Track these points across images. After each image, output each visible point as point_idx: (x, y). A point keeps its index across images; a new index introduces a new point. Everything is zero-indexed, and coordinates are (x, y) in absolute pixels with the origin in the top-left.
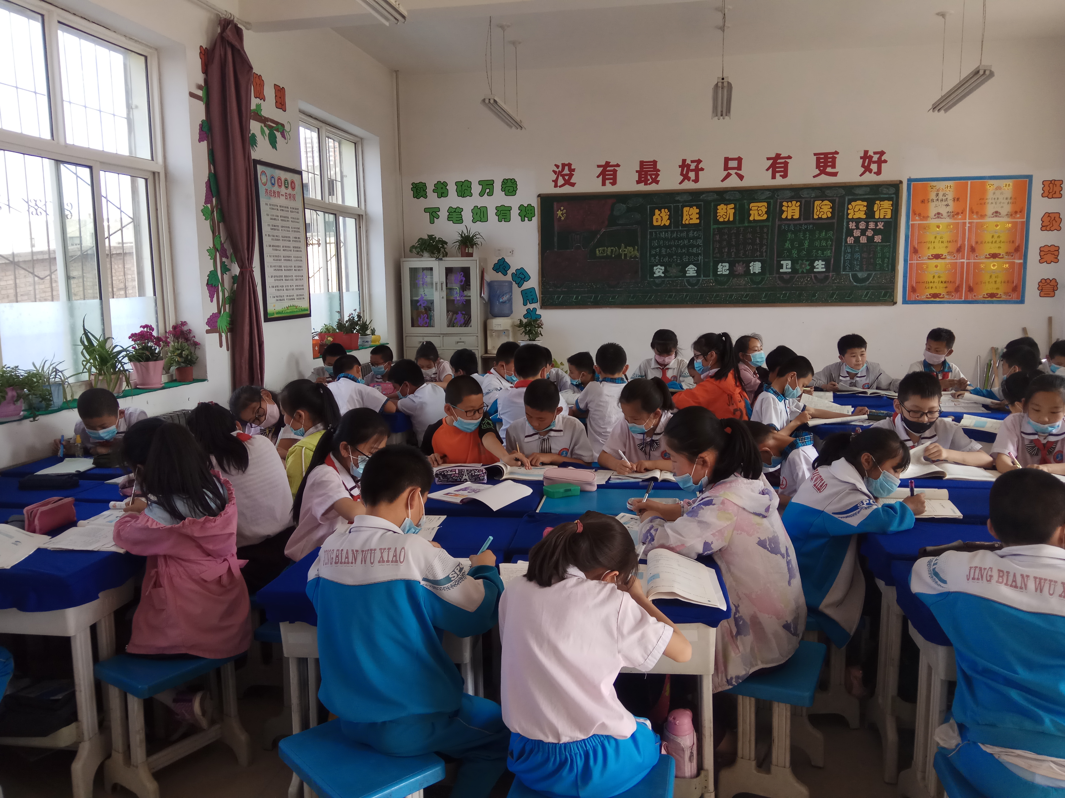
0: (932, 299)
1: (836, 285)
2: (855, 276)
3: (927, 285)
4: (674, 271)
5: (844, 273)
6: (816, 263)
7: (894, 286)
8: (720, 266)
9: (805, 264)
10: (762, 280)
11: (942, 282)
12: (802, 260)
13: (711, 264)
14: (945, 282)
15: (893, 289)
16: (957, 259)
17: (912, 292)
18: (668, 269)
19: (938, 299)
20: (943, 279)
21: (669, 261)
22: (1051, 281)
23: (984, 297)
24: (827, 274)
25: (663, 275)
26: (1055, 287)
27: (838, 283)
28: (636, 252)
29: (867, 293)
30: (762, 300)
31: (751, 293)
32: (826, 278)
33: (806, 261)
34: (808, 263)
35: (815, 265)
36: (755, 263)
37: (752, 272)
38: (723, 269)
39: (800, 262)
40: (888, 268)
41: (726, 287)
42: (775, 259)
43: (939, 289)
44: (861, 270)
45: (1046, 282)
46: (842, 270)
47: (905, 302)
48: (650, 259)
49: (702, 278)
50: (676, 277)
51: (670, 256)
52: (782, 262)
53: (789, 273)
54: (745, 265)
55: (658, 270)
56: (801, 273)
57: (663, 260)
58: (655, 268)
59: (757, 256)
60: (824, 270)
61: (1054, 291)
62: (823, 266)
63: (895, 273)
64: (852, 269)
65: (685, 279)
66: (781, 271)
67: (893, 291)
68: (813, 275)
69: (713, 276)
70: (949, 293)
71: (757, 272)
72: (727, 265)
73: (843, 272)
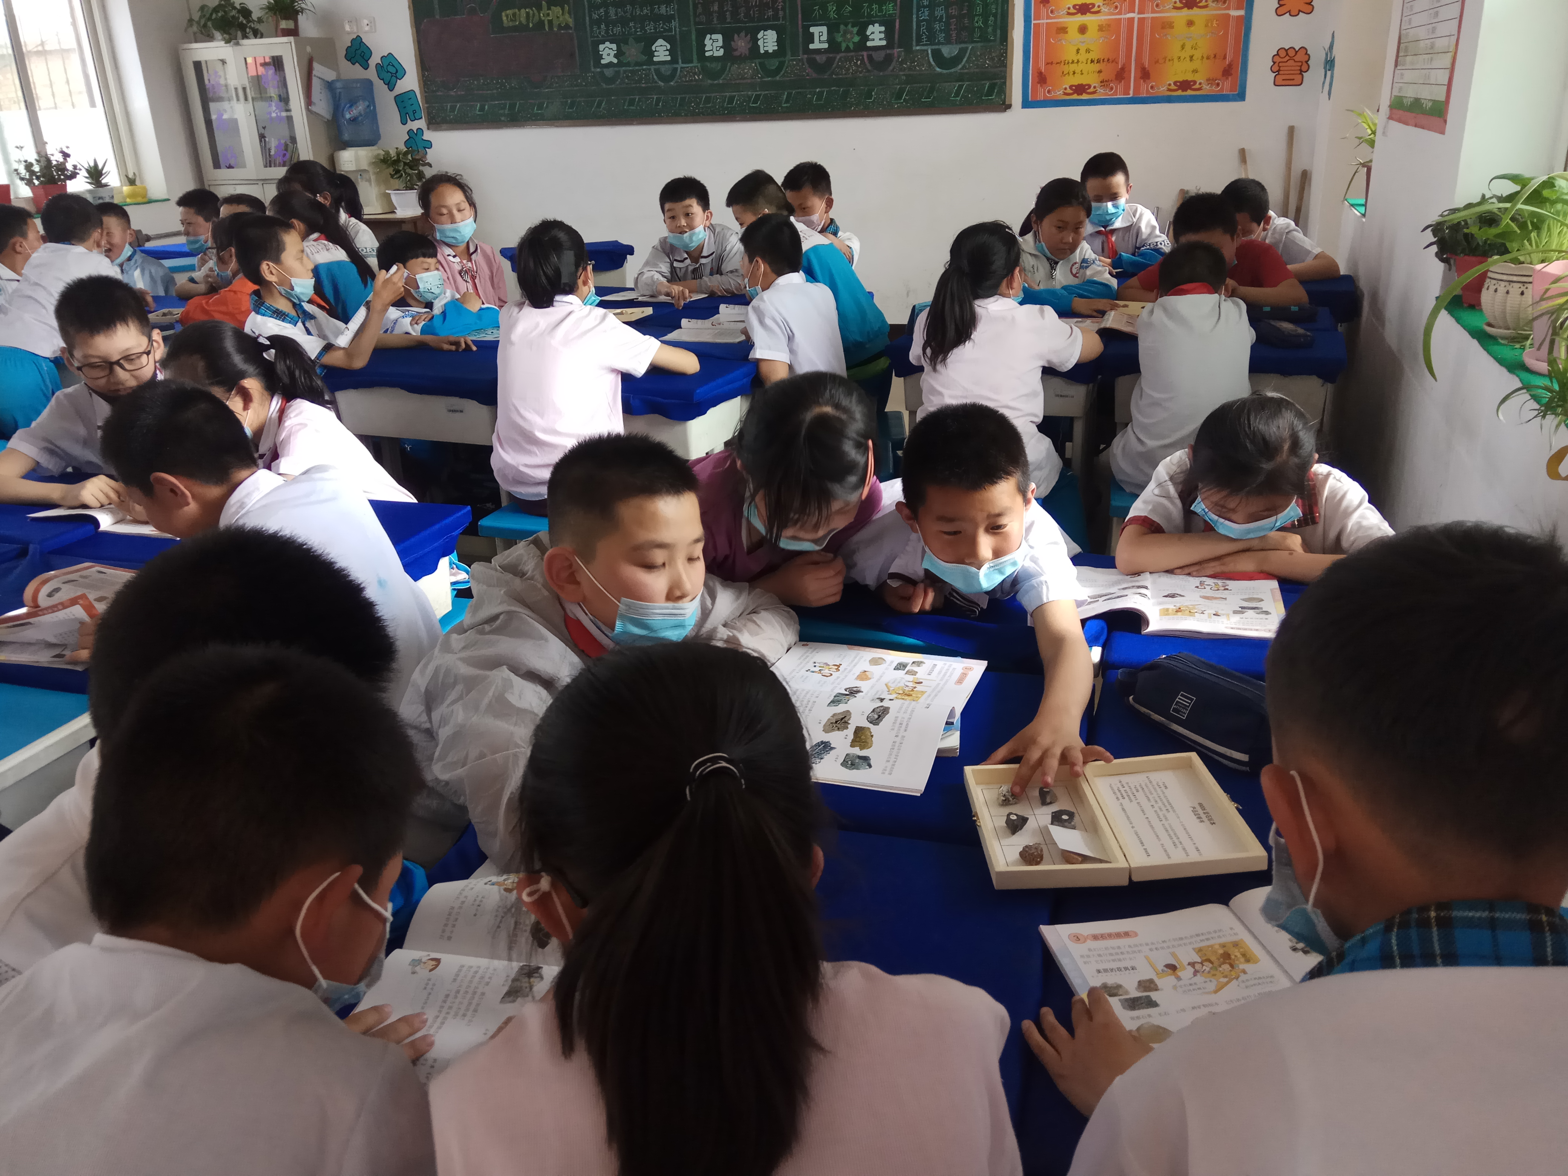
0: (1075, 97)
1: (907, 72)
2: (937, 54)
3: (1066, 69)
4: (633, 51)
5: (918, 48)
6: (870, 29)
7: (1006, 72)
8: (707, 41)
9: (851, 33)
10: (782, 64)
11: (1092, 61)
12: (846, 25)
13: (694, 37)
14: (1098, 61)
15: (1005, 77)
16: (1120, 13)
17: (1038, 83)
18: (624, 48)
19: (1084, 97)
20: (1094, 55)
21: (624, 33)
22: (1296, 52)
23: (1169, 90)
24: (888, 52)
25: (615, 61)
26: (1305, 65)
27: (910, 69)
28: (567, 16)
29: (960, 87)
30: (782, 107)
31: (763, 93)
32: (888, 59)
33: (853, 27)
34: (855, 30)
35: (868, 33)
36: (766, 33)
37: (762, 51)
38: (714, 45)
39: (842, 27)
40: (995, 36)
41: (721, 82)
42: (800, 22)
43: (1089, 76)
44: (948, 41)
45: (1287, 54)
46: (914, 43)
47: (1026, 104)
48: (592, 31)
49: (680, 65)
50: (637, 64)
51: (624, 22)
52: (812, 29)
53: (825, 51)
54: (749, 36)
55: (607, 51)
56: (844, 52)
57: (612, 32)
58: (601, 47)
59: (768, 19)
60: (884, 43)
61: (1301, 72)
62: (883, 36)
63: (1007, 45)
64: (931, 40)
65: (652, 67)
66: (811, 46)
67: (1005, 83)
68: (865, 54)
69: (699, 60)
70: (1104, 83)
71: (771, 51)
72: (719, 37)
73: (917, 45)
